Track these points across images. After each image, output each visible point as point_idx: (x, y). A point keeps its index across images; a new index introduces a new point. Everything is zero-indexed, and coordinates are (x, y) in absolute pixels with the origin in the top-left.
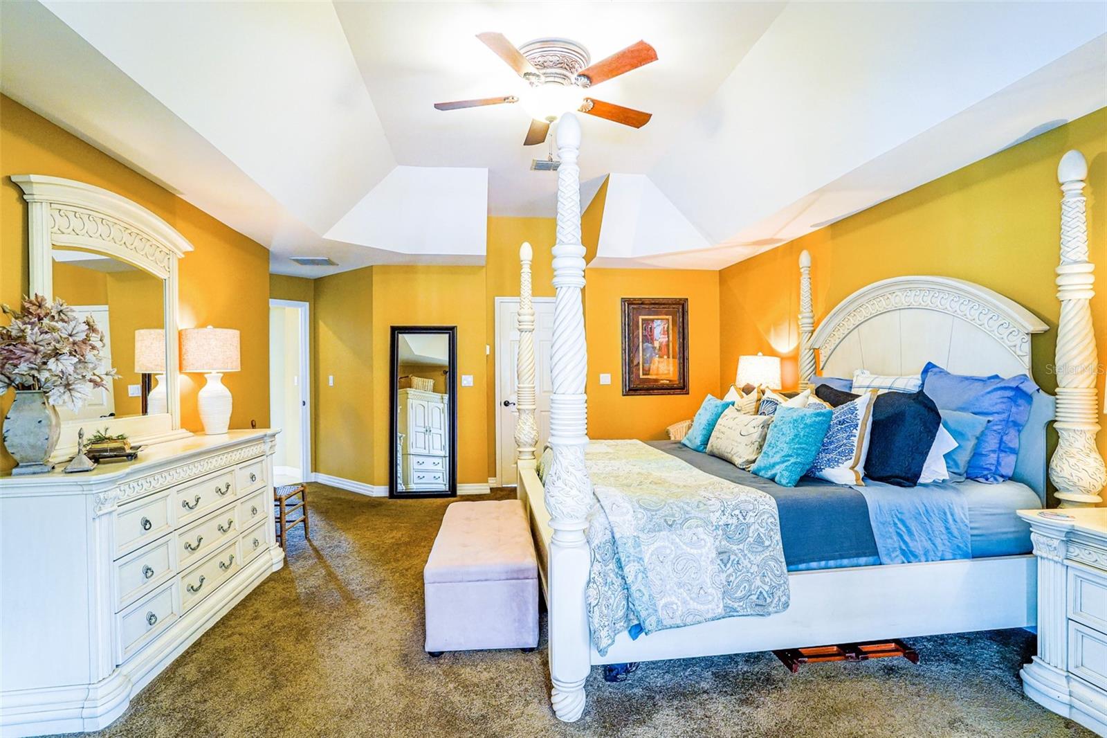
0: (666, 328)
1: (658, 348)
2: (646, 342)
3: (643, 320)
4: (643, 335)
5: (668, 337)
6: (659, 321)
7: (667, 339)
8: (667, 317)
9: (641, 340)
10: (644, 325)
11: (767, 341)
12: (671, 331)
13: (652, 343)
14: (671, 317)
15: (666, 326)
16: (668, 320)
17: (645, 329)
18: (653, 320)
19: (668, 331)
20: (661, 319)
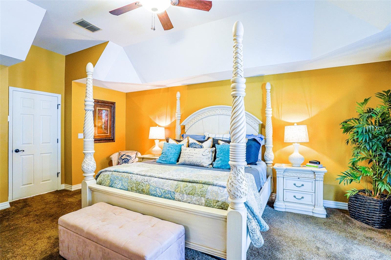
0: (107, 114)
1: (104, 122)
2: (99, 119)
3: (98, 109)
4: (98, 116)
5: (108, 118)
6: (105, 110)
7: (107, 119)
8: (108, 109)
9: (97, 118)
10: (99, 112)
11: (155, 122)
12: (109, 115)
13: (102, 120)
14: (109, 109)
15: (107, 113)
16: (108, 110)
17: (99, 114)
18: (102, 110)
19: (108, 115)
20: (106, 110)
